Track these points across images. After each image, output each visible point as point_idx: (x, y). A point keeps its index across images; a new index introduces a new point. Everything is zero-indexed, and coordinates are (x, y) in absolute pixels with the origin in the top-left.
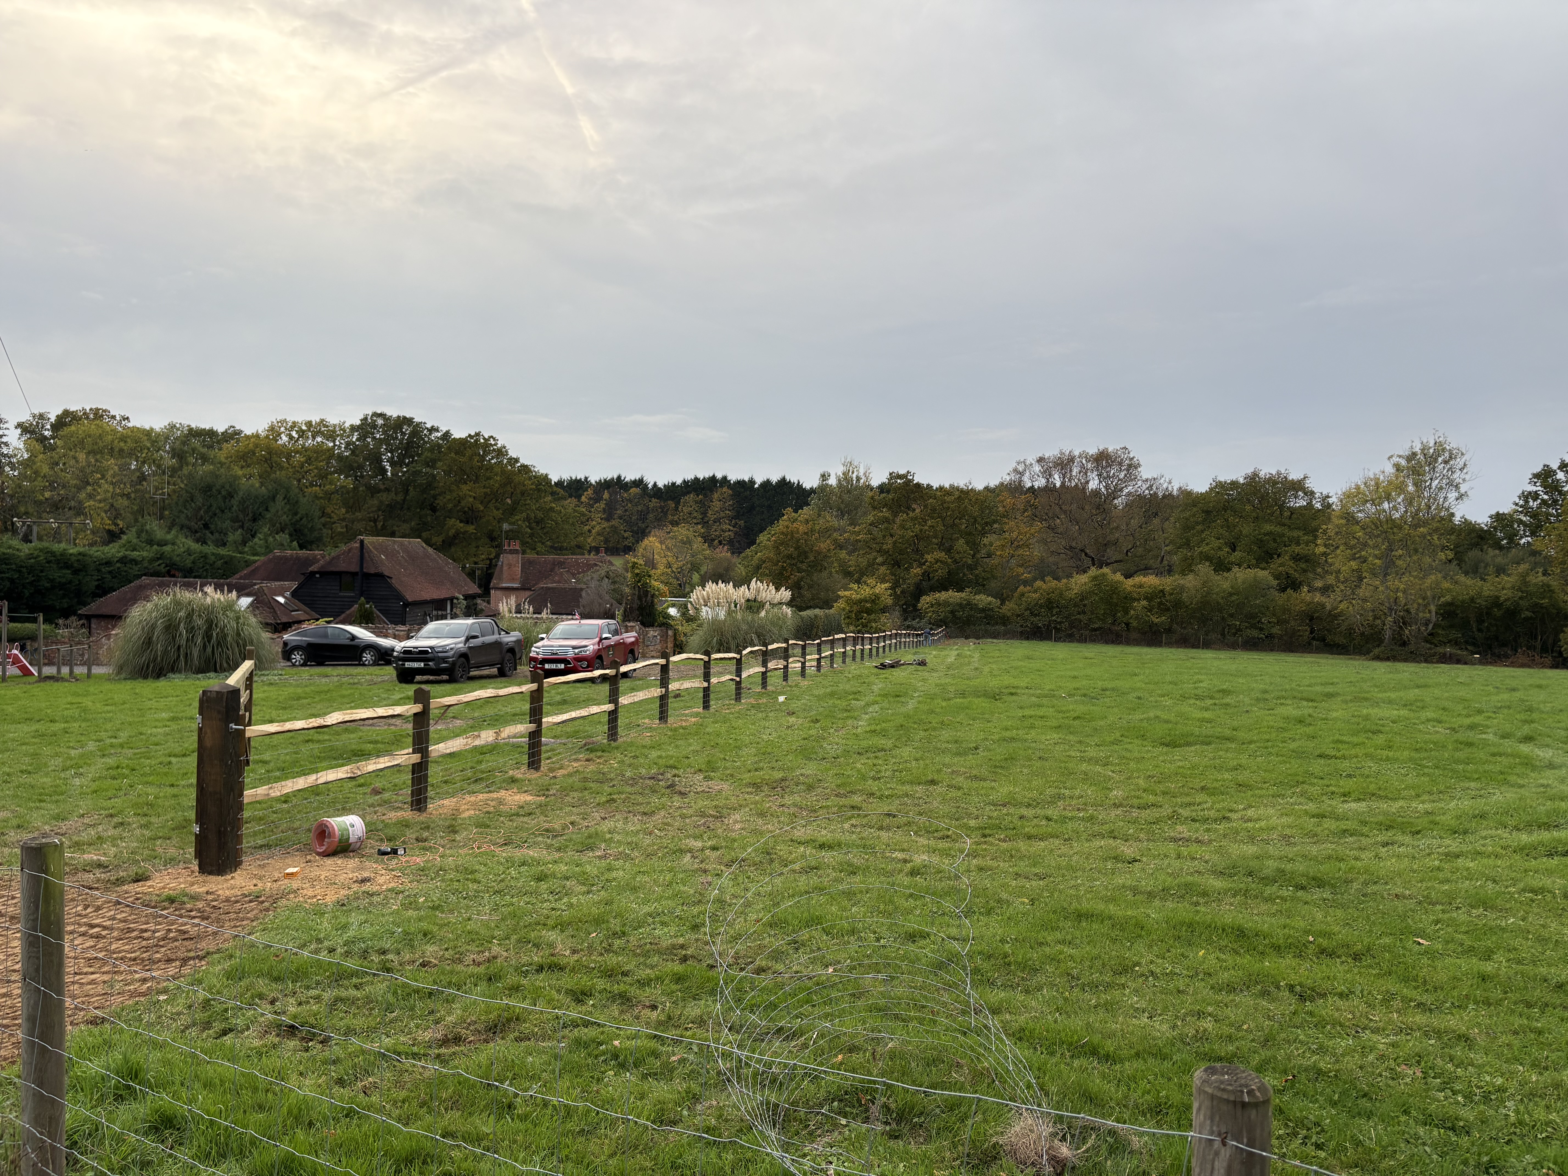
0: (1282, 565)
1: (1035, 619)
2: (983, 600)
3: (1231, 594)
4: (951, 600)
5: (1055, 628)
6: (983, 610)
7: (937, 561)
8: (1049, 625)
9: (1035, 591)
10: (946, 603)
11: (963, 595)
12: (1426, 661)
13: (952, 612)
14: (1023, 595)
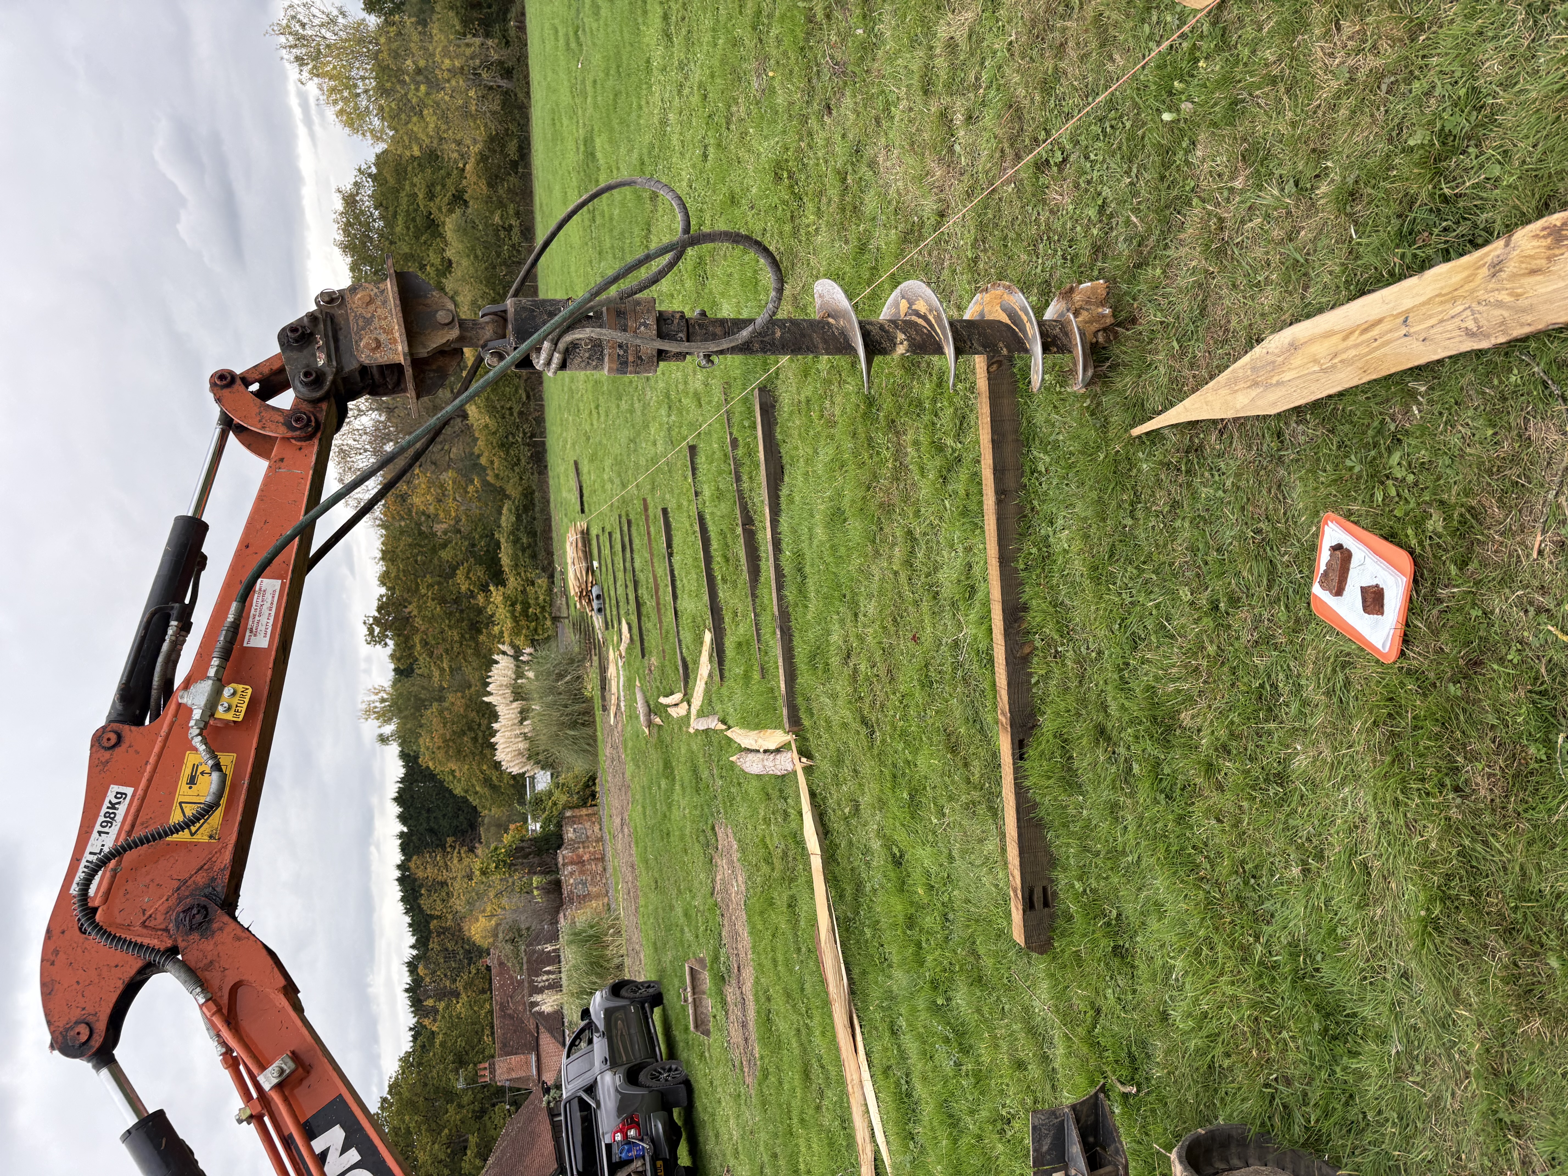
0: (440, 209)
1: (523, 462)
2: (507, 519)
3: (476, 257)
4: (510, 551)
5: (531, 437)
6: (519, 517)
7: (468, 577)
8: (529, 445)
9: (492, 462)
10: (515, 558)
11: (502, 540)
12: (526, 45)
13: (524, 550)
14: (497, 476)
